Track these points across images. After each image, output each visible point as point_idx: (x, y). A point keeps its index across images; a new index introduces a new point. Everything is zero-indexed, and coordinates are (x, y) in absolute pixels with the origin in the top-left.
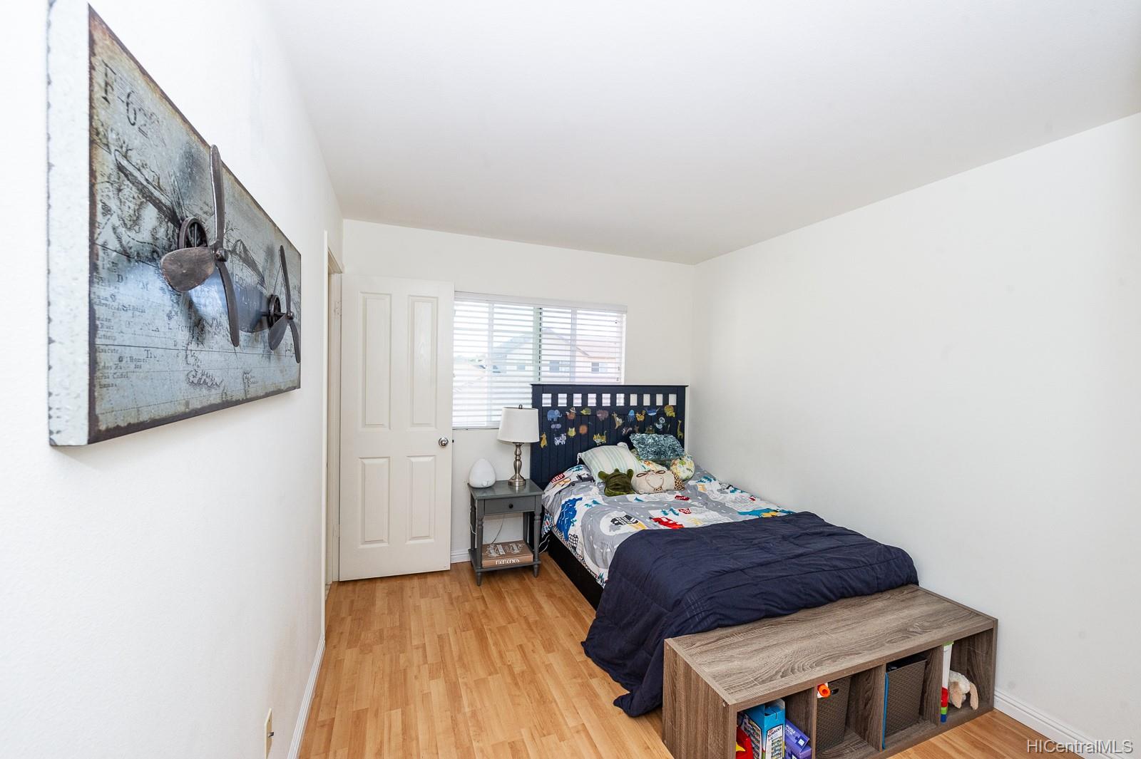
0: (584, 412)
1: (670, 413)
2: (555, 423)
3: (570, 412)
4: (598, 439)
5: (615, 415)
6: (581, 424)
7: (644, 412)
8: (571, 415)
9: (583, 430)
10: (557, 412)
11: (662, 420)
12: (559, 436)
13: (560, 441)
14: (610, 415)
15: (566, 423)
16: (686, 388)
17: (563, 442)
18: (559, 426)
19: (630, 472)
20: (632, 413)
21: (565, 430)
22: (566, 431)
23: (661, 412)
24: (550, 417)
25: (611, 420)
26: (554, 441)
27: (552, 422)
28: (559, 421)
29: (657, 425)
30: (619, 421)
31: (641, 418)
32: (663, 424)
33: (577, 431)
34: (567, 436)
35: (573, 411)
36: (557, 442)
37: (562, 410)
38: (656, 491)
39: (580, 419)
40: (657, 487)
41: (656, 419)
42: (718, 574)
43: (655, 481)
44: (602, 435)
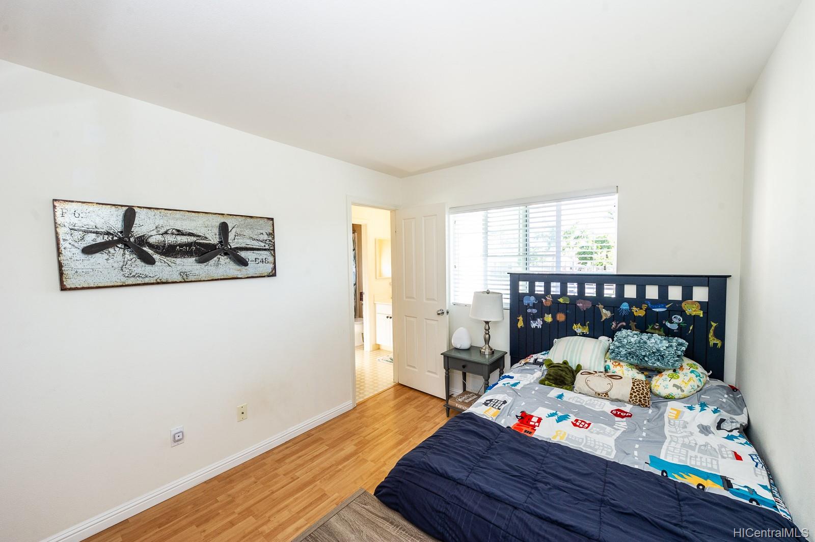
0: (561, 300)
1: (692, 310)
2: (531, 308)
3: (546, 299)
4: (577, 328)
5: (601, 306)
6: (558, 311)
7: (644, 306)
8: (547, 302)
9: (561, 317)
10: (532, 298)
11: (677, 319)
12: (535, 319)
13: (537, 324)
14: (594, 306)
15: (542, 310)
16: (728, 280)
17: (539, 326)
18: (535, 311)
19: (579, 368)
20: (625, 306)
21: (541, 315)
22: (543, 317)
23: (676, 308)
24: (526, 302)
25: (595, 312)
26: (530, 324)
27: (528, 306)
28: (534, 306)
29: (668, 325)
30: (606, 314)
31: (639, 313)
32: (679, 324)
33: (554, 317)
34: (543, 321)
35: (549, 298)
36: (533, 325)
37: (538, 297)
38: (598, 395)
39: (555, 307)
40: (600, 391)
41: (668, 316)
42: (431, 470)
43: (600, 384)
44: (583, 325)
